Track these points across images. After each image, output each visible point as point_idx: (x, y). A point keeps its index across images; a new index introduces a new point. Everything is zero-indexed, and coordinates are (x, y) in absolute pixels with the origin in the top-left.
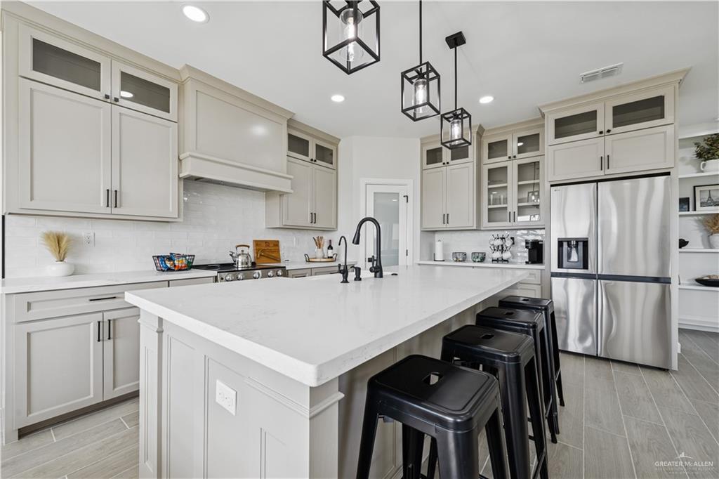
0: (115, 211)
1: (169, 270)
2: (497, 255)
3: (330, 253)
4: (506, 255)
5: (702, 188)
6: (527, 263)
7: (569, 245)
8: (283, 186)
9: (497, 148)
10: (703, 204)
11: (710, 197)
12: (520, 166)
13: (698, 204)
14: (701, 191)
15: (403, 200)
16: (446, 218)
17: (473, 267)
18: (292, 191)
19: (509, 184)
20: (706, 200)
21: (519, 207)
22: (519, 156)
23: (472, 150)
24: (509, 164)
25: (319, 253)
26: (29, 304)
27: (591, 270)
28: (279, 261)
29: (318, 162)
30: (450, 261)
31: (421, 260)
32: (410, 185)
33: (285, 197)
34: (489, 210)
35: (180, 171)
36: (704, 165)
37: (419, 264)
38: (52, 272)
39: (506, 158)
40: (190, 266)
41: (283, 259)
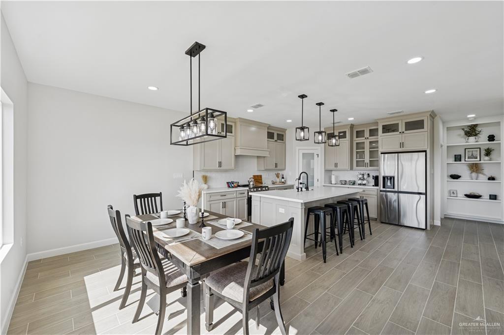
0: (221, 168)
1: (233, 187)
2: (360, 182)
3: (283, 180)
4: (364, 182)
5: (469, 150)
6: (373, 186)
7: (387, 179)
8: (266, 154)
9: (360, 134)
10: (469, 158)
11: (472, 154)
12: (370, 142)
13: (467, 157)
14: (468, 151)
15: (316, 156)
16: (336, 165)
17: (348, 188)
18: (269, 156)
19: (365, 150)
20: (470, 156)
21: (370, 161)
22: (370, 138)
23: (348, 135)
24: (365, 141)
25: (278, 180)
26: (211, 196)
27: (396, 189)
28: (262, 183)
29: (278, 141)
30: (338, 184)
31: (324, 183)
32: (319, 150)
33: (266, 158)
34: (357, 161)
35: (235, 153)
36: (468, 139)
37: (324, 186)
39: (364, 138)
41: (263, 183)
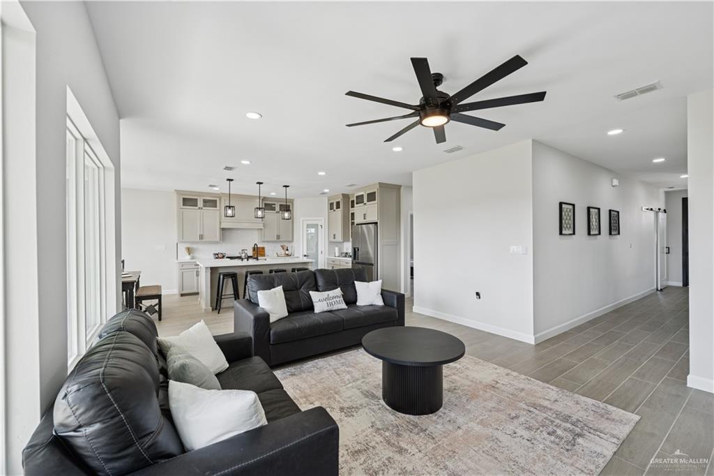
0: (203, 240)
3: (287, 252)
8: (260, 226)
15: (320, 227)
16: (334, 236)
23: (341, 205)
25: (283, 252)
26: (183, 265)
29: (282, 212)
32: (322, 221)
35: (220, 226)
38: (187, 258)
40: (223, 257)
